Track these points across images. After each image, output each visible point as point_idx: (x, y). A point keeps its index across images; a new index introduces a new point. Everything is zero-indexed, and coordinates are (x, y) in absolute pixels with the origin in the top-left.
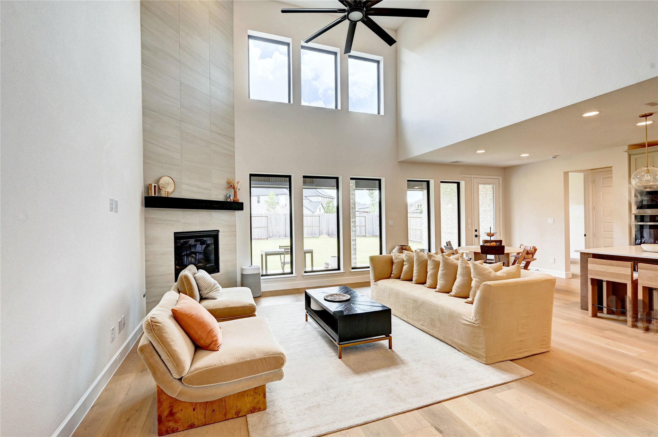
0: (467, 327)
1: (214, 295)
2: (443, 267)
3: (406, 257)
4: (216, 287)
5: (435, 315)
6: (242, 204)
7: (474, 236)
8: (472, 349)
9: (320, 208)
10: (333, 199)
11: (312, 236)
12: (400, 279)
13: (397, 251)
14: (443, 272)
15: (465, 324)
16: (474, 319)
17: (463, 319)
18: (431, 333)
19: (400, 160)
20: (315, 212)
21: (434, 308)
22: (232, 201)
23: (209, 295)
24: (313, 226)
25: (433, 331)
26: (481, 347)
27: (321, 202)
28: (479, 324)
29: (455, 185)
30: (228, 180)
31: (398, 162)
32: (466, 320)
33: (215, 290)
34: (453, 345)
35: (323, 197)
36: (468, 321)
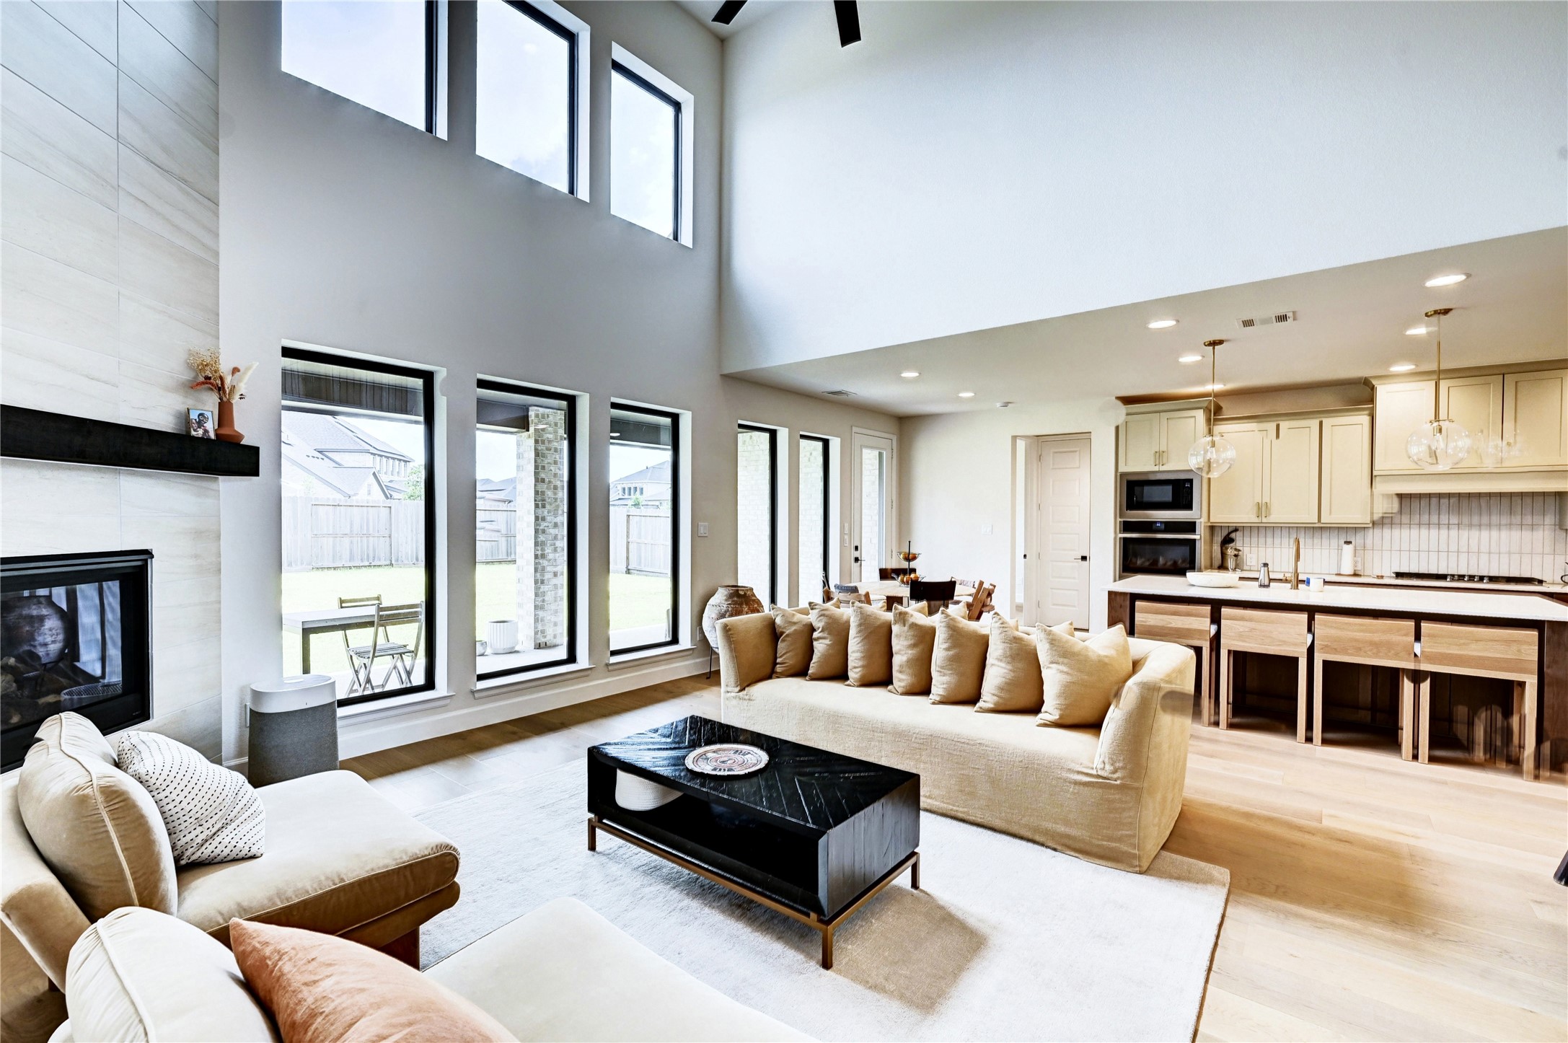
0: (1086, 790)
1: (245, 839)
2: (950, 641)
3: (822, 618)
4: (244, 801)
5: (974, 768)
6: (255, 451)
7: (853, 560)
8: (1100, 843)
9: (369, 485)
10: (406, 461)
11: (367, 564)
12: (807, 678)
13: (726, 600)
14: (951, 653)
15: (1076, 783)
16: (1108, 767)
17: (1070, 770)
18: (960, 815)
19: (726, 372)
20: (355, 494)
21: (970, 749)
22: (212, 436)
23: (221, 847)
24: (368, 536)
25: (966, 810)
26: (1127, 833)
27: (374, 470)
28: (1122, 779)
29: (820, 445)
30: (190, 353)
31: (721, 375)
32: (1079, 772)
33: (245, 816)
34: (1037, 838)
35: (379, 455)
36: (1087, 774)
